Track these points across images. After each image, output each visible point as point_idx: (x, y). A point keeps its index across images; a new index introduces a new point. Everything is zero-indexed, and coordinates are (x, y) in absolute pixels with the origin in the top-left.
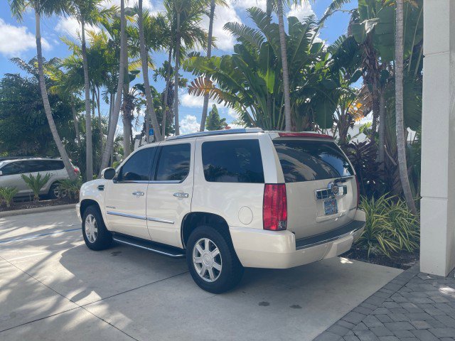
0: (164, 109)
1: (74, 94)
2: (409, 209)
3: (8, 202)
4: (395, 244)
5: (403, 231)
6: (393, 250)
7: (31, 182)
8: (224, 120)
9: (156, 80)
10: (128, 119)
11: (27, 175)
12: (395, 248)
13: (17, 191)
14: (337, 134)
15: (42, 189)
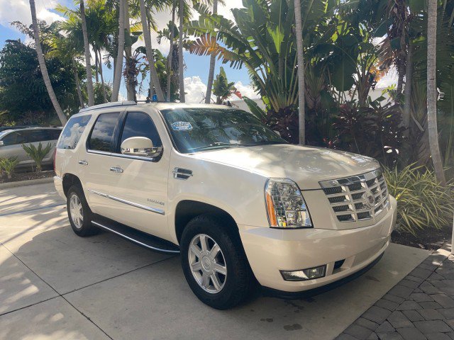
0: (168, 73)
1: (76, 59)
2: (438, 180)
3: (9, 173)
4: (421, 220)
5: (431, 206)
6: (419, 228)
7: (32, 152)
8: (233, 84)
9: (159, 43)
10: (132, 85)
11: (28, 145)
12: (421, 224)
13: (18, 162)
14: (356, 97)
15: (44, 160)
